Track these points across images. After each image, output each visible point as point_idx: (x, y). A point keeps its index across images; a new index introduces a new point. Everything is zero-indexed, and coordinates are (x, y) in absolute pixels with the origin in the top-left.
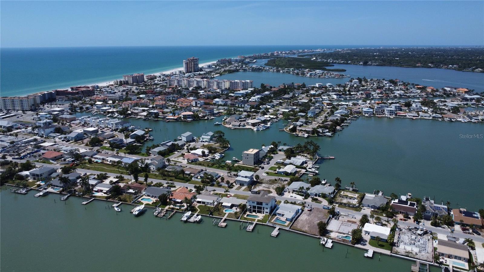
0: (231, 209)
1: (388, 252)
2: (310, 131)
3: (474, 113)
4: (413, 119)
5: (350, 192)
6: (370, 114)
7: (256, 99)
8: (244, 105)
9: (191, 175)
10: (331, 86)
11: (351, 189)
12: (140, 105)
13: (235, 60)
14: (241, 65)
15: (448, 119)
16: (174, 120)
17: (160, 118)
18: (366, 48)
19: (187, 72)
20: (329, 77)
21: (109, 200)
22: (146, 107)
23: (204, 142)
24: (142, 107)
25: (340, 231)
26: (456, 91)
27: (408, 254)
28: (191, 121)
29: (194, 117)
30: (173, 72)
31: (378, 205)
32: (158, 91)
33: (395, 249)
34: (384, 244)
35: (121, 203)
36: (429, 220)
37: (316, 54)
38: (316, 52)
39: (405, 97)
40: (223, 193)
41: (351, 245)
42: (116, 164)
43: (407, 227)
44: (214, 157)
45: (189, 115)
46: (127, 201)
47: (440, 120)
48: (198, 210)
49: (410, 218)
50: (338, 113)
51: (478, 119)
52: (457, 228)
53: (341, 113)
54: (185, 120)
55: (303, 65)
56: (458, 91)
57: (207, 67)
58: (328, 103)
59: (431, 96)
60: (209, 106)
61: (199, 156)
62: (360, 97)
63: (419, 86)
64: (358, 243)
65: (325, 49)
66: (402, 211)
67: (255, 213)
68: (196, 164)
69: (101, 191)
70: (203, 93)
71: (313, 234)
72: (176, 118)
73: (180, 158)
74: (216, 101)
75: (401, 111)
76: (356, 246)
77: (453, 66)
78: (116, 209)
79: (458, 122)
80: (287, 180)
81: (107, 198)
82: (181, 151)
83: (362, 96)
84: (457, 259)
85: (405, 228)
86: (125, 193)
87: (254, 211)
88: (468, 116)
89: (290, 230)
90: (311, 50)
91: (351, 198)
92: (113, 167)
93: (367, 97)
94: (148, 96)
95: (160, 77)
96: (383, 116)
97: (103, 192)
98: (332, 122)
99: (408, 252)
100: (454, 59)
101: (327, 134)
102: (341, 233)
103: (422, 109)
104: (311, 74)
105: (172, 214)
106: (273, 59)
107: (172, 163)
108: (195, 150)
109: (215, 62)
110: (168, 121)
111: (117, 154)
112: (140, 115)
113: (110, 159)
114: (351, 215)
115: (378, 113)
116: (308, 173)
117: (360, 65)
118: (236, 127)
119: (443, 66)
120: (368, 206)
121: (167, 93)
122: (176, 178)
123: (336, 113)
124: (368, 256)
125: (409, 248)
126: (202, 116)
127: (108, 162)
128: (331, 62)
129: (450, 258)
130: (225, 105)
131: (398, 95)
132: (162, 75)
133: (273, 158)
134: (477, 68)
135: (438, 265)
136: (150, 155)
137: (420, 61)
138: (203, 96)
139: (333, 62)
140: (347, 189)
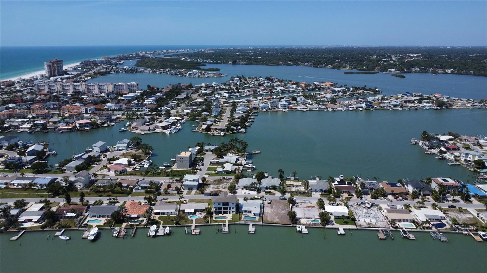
0: (195, 215)
1: (354, 227)
2: (224, 129)
3: (347, 103)
4: (304, 111)
5: (293, 181)
6: (267, 109)
7: (151, 101)
8: (142, 109)
9: (130, 186)
10: (216, 85)
11: (293, 178)
12: (15, 116)
13: (100, 61)
14: (110, 67)
15: (330, 109)
16: (69, 131)
17: (49, 129)
18: (226, 48)
19: (51, 75)
20: (208, 76)
21: (45, 229)
22: (25, 118)
23: (120, 150)
24: (18, 118)
25: (307, 216)
26: (323, 85)
27: (369, 225)
28: (90, 129)
29: (92, 125)
30: (33, 77)
31: (324, 189)
32: (28, 99)
33: (357, 223)
34: (347, 220)
35: (63, 230)
36: (368, 194)
37: (183, 54)
38: (180, 52)
39: (286, 92)
40: (178, 200)
41: (322, 227)
42: (28, 187)
43: (356, 203)
44: (142, 165)
45: (85, 123)
46: (70, 227)
47: (325, 110)
48: (161, 222)
49: (353, 196)
50: (240, 110)
51: (353, 108)
52: (390, 197)
53: (242, 109)
54: (82, 129)
55: (176, 66)
56: (325, 85)
57: (72, 70)
58: (224, 101)
59: (306, 90)
60: (102, 111)
61: (126, 166)
62: (249, 94)
63: (292, 82)
64: (327, 224)
65: (189, 49)
66: (345, 191)
67: (222, 214)
68: (127, 175)
69: (30, 221)
70: (86, 98)
71: (285, 223)
72: (70, 128)
73: (104, 171)
74: (109, 106)
75: (291, 105)
76: (327, 227)
77: (309, 63)
78: (62, 238)
79: (339, 111)
80: (231, 179)
81: (43, 227)
82: (99, 163)
83: (250, 93)
84: (405, 222)
85: (355, 204)
86: (62, 218)
87: (220, 213)
88: (345, 105)
89: (263, 224)
90: (175, 50)
91: (297, 186)
92: (25, 191)
93: (255, 94)
94: (20, 105)
95: (19, 82)
96: (278, 110)
97: (33, 222)
98: (240, 119)
99: (369, 224)
100: (306, 57)
101: (241, 130)
102: (309, 218)
103: (307, 102)
104: (190, 74)
105: (134, 231)
106: (140, 59)
107: (100, 177)
108: (117, 160)
109: (78, 64)
110: (61, 131)
111: (22, 176)
112: (22, 128)
113: (16, 182)
114: (307, 201)
115: (274, 108)
116: (247, 169)
117: (229, 64)
118: (146, 132)
119: (300, 64)
120: (316, 191)
121: (42, 100)
122: (114, 193)
123: (238, 110)
124: (341, 233)
125: (368, 220)
126: (101, 123)
127: (15, 186)
128: (201, 61)
129: (400, 222)
130: (120, 109)
131: (280, 91)
132: (21, 80)
133: (204, 159)
134: (328, 65)
135: (395, 229)
136: (65, 172)
137: (280, 60)
138: (89, 101)
139: (203, 62)
140: (288, 179)
